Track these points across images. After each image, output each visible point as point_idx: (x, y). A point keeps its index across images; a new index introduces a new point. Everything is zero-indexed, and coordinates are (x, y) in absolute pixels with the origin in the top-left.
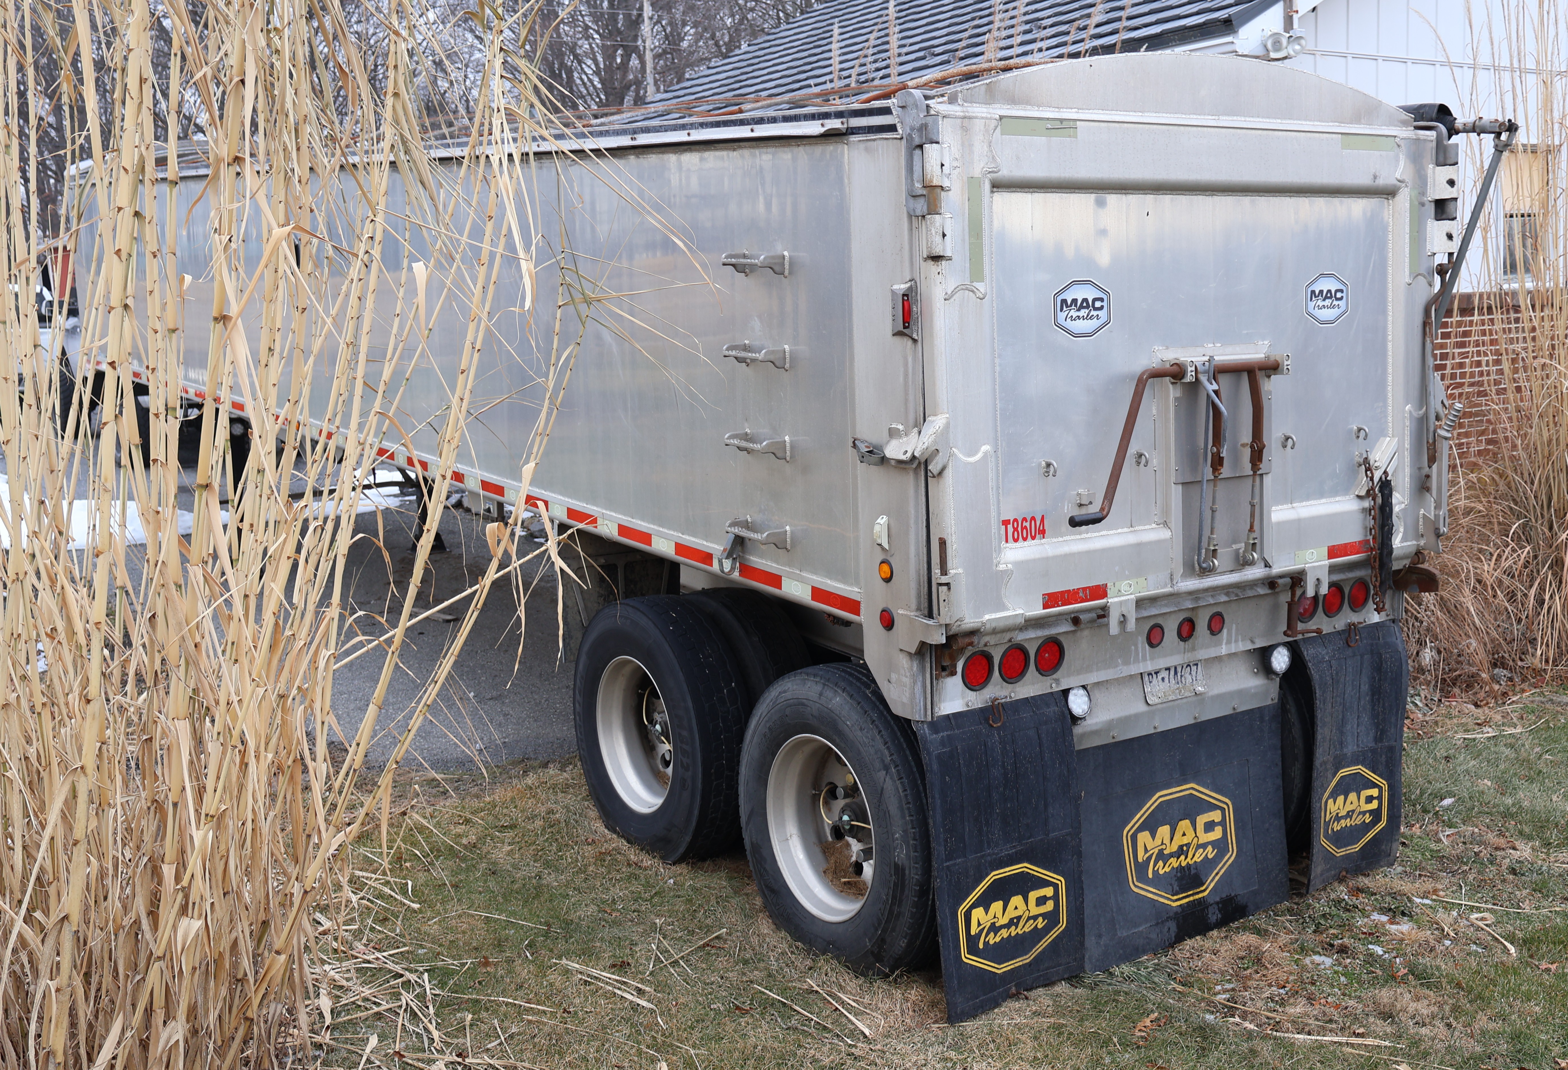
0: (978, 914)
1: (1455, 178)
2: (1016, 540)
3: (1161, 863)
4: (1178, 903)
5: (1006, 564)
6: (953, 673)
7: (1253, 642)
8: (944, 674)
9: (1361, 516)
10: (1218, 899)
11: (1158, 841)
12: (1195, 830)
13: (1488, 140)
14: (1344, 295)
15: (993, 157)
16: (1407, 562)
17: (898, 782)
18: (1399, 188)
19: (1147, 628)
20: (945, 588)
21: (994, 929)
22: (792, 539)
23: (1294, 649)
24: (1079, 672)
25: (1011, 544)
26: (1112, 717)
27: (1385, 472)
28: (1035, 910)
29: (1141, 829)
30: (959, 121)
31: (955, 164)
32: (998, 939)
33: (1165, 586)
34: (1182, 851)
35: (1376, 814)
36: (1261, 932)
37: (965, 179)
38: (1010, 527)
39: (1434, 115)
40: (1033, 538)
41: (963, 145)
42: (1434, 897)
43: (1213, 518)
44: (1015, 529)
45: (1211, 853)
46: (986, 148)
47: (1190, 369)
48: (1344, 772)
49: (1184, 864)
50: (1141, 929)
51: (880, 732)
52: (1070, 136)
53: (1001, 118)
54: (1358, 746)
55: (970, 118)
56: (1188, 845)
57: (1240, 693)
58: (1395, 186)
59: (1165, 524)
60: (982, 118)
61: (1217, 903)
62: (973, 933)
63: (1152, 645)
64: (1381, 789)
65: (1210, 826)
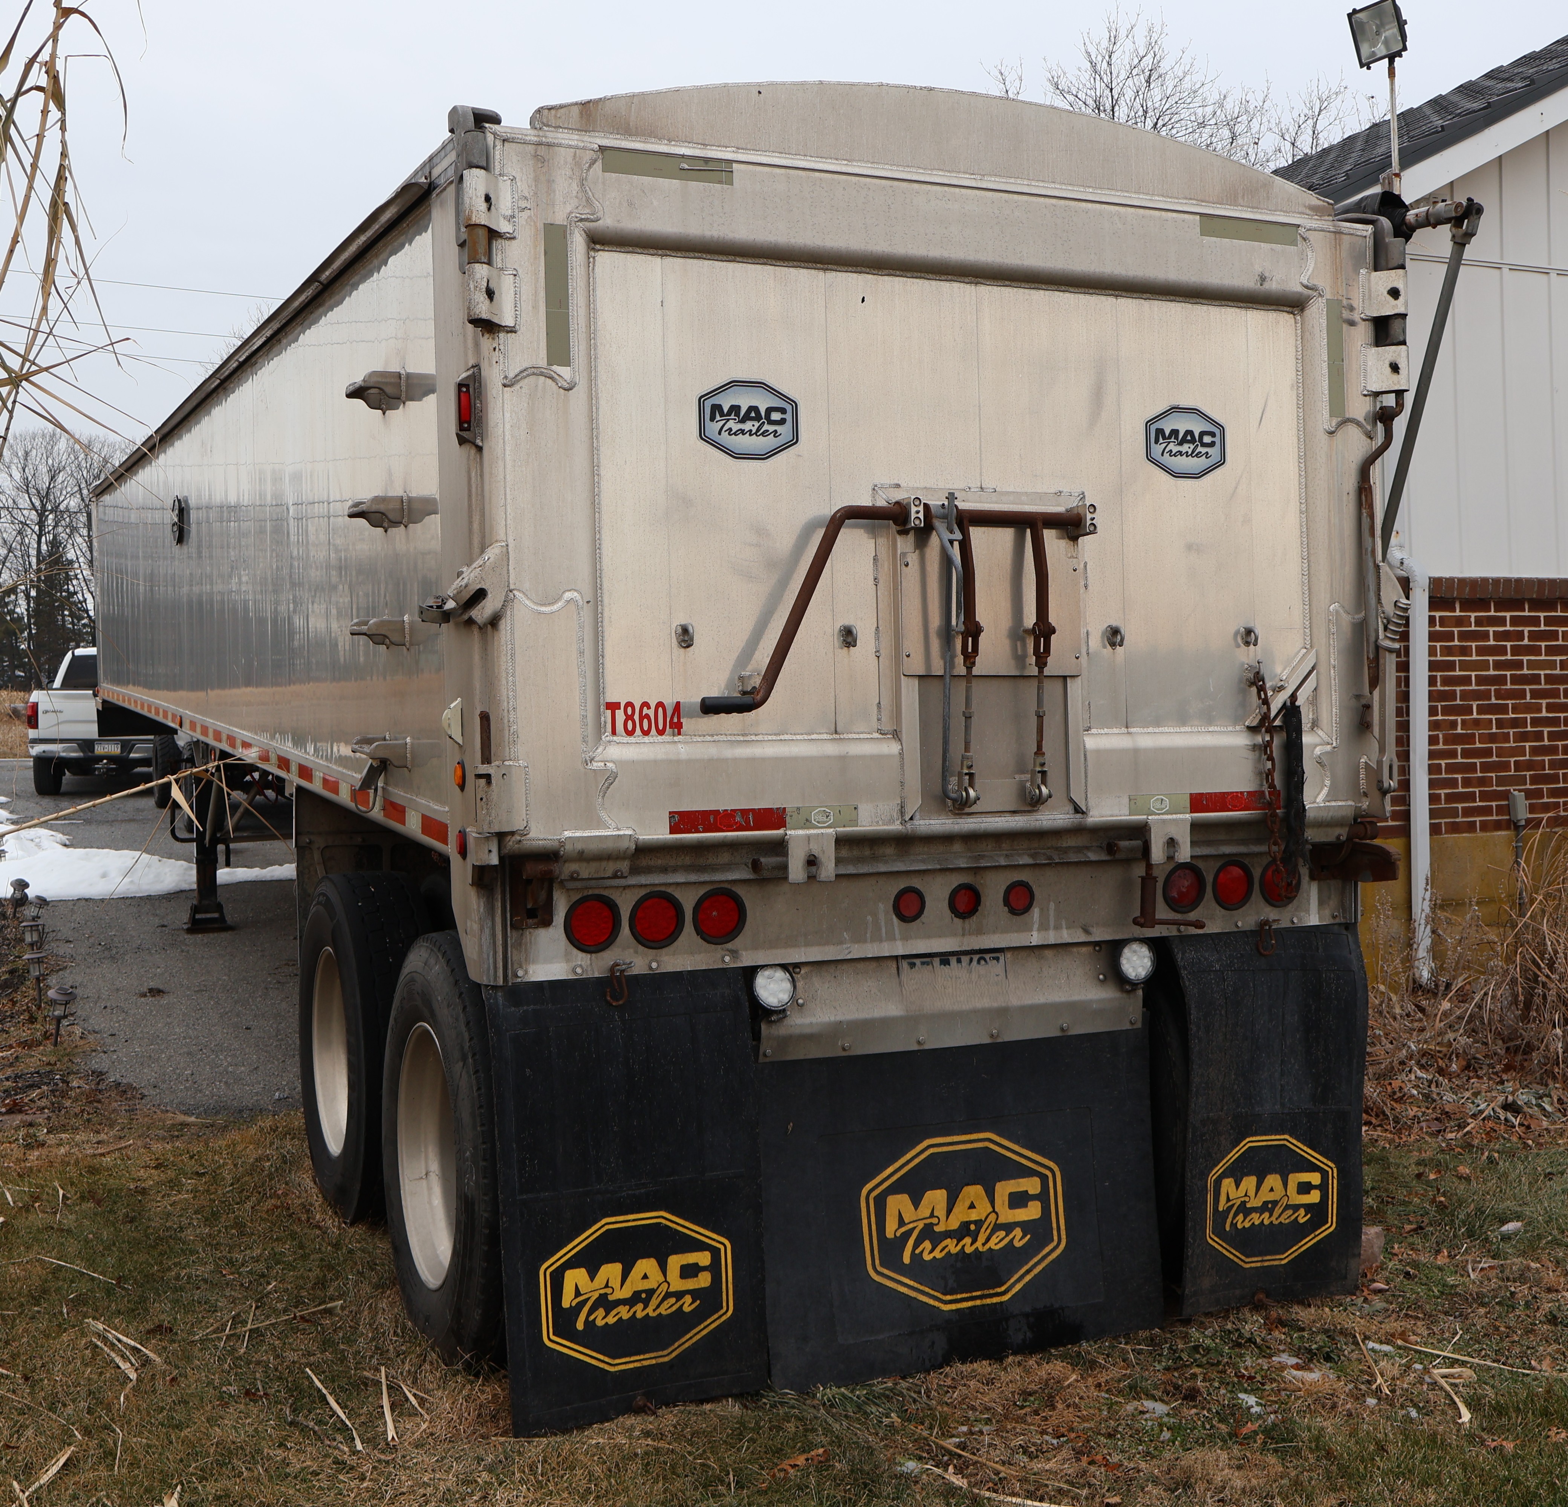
0: (576, 1278)
1: (1400, 286)
2: (630, 733)
3: (927, 1245)
4: (953, 1307)
5: (605, 762)
6: (547, 923)
7: (1087, 932)
8: (530, 921)
9: (1251, 756)
10: (1028, 1309)
11: (924, 1210)
12: (992, 1203)
13: (1445, 232)
14: (1217, 440)
15: (588, 200)
16: (1343, 833)
17: (473, 1077)
18: (1309, 298)
19: (895, 892)
20: (483, 782)
21: (605, 1303)
22: (412, 753)
23: (1159, 947)
24: (773, 944)
25: (622, 738)
26: (839, 1018)
27: (1293, 697)
28: (677, 1284)
29: (894, 1189)
30: (531, 148)
31: (523, 204)
32: (611, 1320)
33: (891, 821)
34: (965, 1230)
35: (1318, 1212)
36: (1076, 1361)
37: (540, 226)
38: (620, 715)
39: (1376, 207)
40: (661, 732)
41: (536, 180)
42: (1400, 1342)
43: (967, 728)
44: (629, 718)
45: (1019, 1238)
46: (575, 187)
47: (914, 509)
48: (1252, 1141)
49: (969, 1250)
50: (881, 1337)
51: (465, 1008)
52: (720, 182)
53: (602, 149)
54: (1283, 1105)
55: (549, 145)
56: (979, 1223)
57: (1071, 1006)
58: (1301, 294)
59: (896, 735)
60: (570, 147)
61: (1027, 1315)
62: (566, 1304)
63: (902, 918)
64: (1324, 1174)
65: (1018, 1200)
